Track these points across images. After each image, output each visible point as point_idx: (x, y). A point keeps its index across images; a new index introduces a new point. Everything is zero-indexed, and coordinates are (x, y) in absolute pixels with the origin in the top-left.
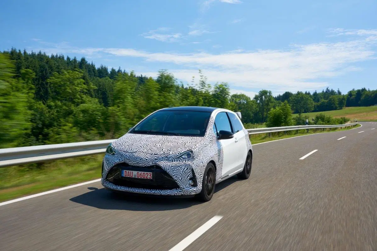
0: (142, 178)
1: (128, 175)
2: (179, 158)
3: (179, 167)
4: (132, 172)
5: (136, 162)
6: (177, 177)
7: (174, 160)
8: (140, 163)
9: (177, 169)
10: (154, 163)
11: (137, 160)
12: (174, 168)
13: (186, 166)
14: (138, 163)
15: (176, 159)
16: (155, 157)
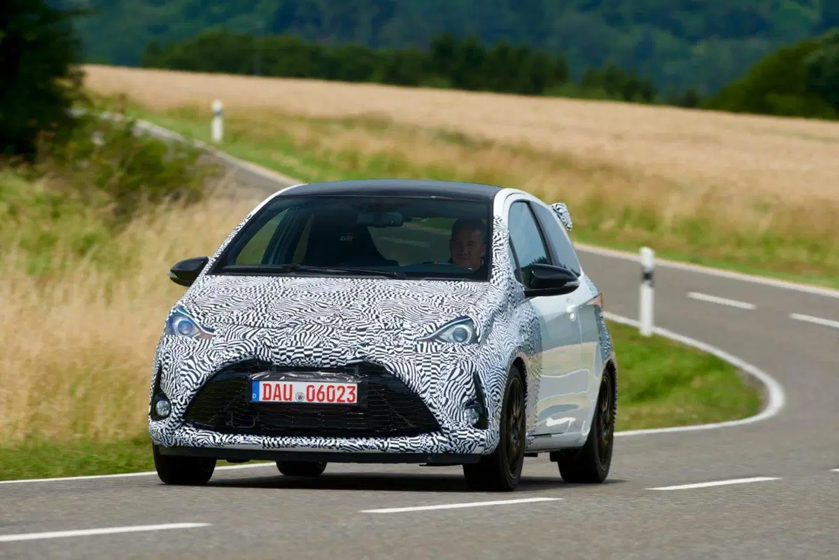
0: (325, 401)
1: (275, 396)
2: (432, 340)
3: (438, 365)
4: (291, 386)
5: (302, 353)
6: (434, 395)
7: (419, 347)
8: (315, 357)
9: (433, 373)
10: (358, 356)
11: (306, 347)
12: (424, 369)
13: (459, 365)
14: (311, 355)
15: (425, 344)
16: (363, 339)
